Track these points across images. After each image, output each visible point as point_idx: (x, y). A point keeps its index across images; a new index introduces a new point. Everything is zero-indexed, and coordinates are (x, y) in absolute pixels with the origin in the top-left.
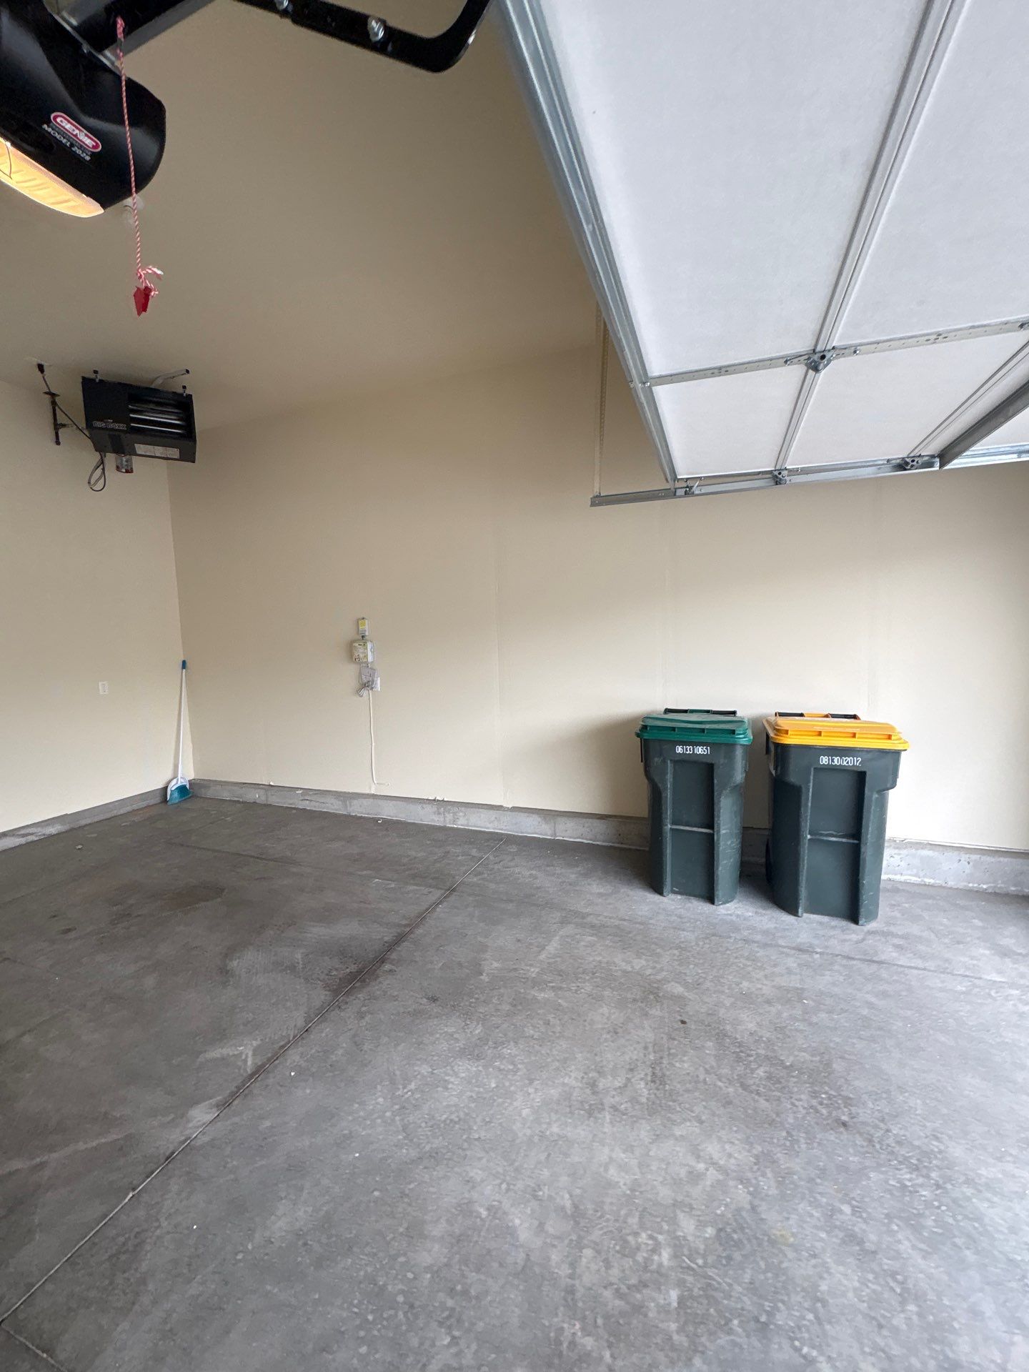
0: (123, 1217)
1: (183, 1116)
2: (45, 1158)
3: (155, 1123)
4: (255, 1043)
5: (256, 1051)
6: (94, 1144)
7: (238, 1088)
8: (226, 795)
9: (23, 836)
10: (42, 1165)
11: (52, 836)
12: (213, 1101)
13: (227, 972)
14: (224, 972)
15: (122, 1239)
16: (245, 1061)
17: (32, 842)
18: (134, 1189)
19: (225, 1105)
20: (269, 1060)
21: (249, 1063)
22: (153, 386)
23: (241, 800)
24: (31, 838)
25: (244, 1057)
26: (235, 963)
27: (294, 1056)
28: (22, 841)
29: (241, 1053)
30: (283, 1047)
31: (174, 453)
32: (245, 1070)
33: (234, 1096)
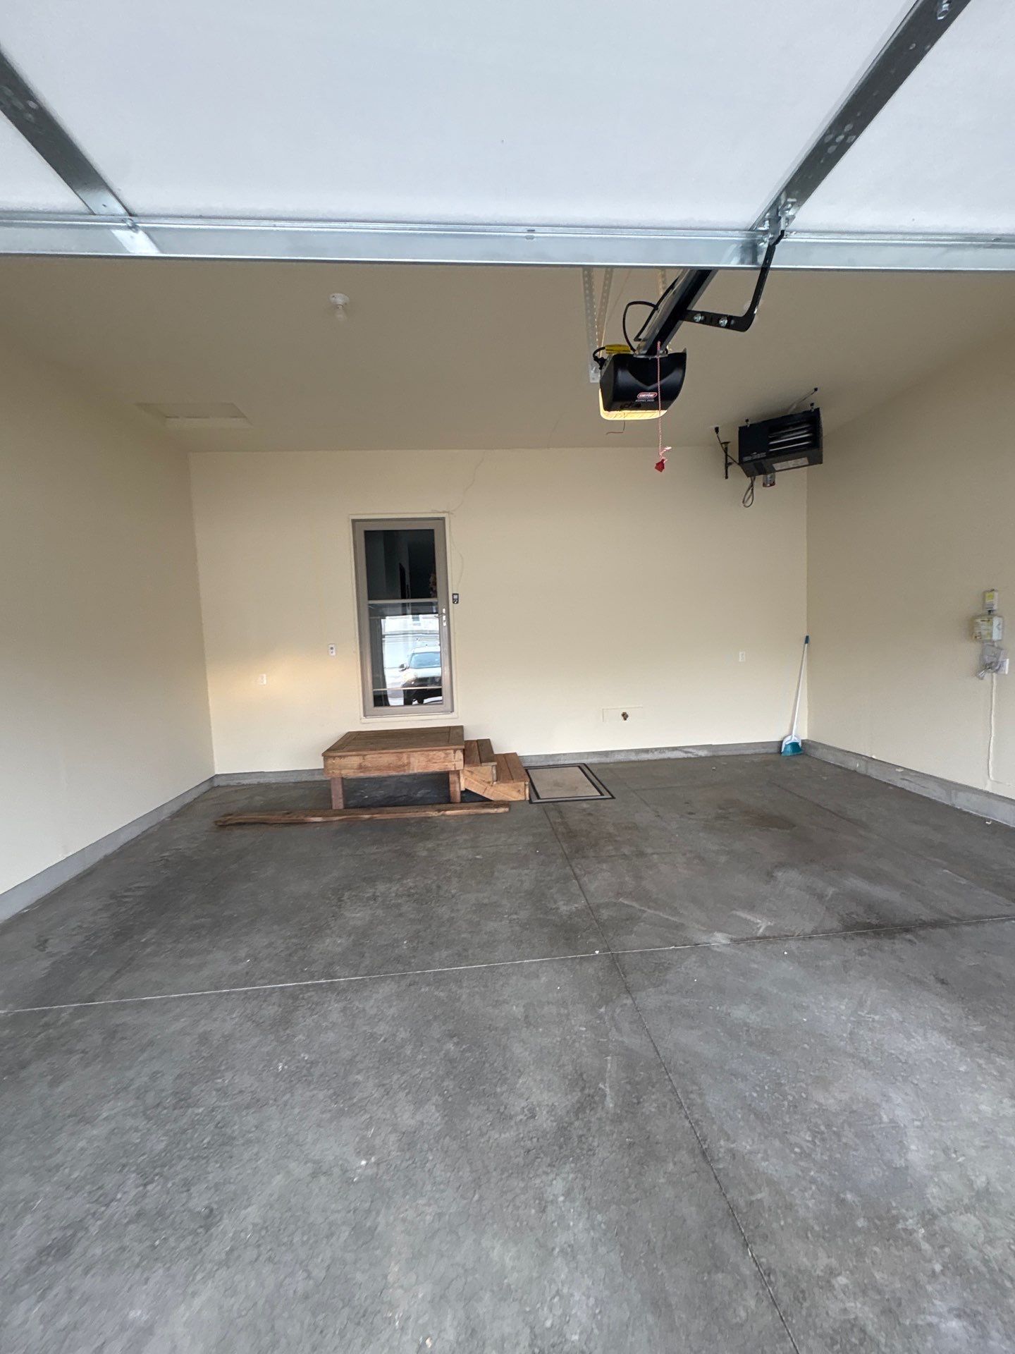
0: (667, 953)
1: (711, 932)
2: (646, 909)
3: (697, 927)
4: (769, 923)
5: (768, 928)
6: (667, 917)
7: (748, 939)
8: (831, 759)
9: (686, 752)
10: (644, 911)
11: (701, 757)
12: (730, 936)
13: (772, 876)
14: (770, 876)
15: (663, 961)
16: (759, 929)
17: (691, 758)
18: (676, 946)
19: (734, 941)
20: (774, 937)
21: (761, 930)
22: (789, 414)
23: (843, 766)
24: (690, 755)
25: (758, 926)
26: (780, 874)
27: (793, 945)
28: (685, 755)
29: (758, 924)
30: (788, 936)
31: (804, 461)
32: (756, 933)
33: (743, 940)
